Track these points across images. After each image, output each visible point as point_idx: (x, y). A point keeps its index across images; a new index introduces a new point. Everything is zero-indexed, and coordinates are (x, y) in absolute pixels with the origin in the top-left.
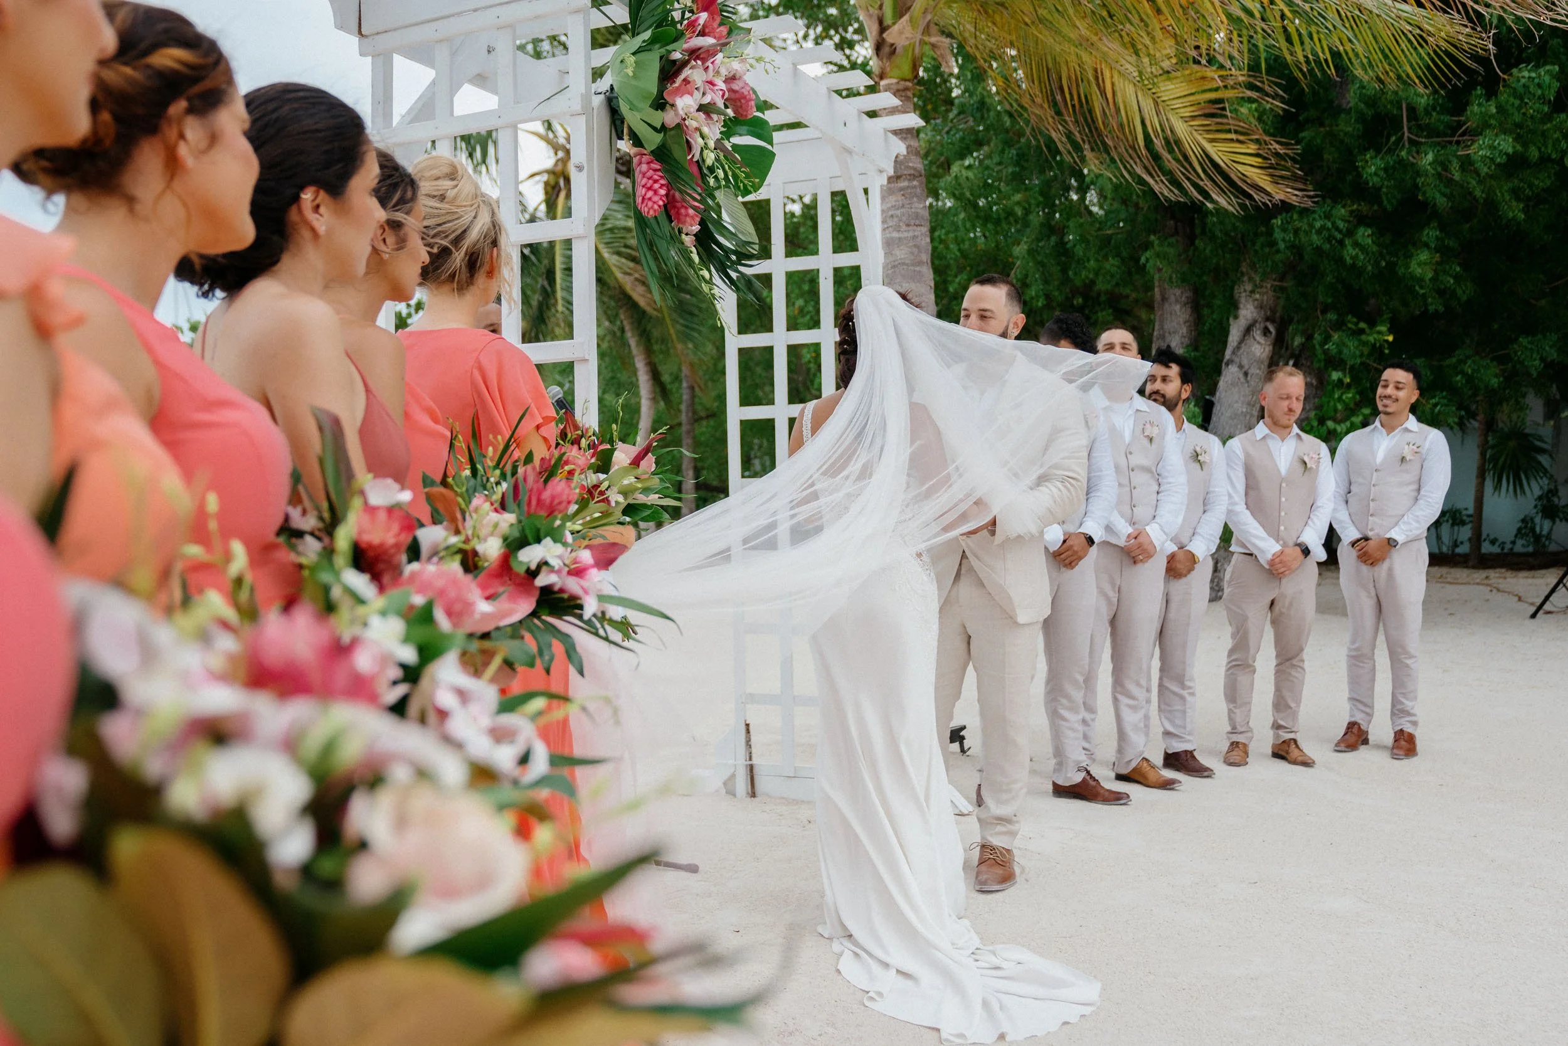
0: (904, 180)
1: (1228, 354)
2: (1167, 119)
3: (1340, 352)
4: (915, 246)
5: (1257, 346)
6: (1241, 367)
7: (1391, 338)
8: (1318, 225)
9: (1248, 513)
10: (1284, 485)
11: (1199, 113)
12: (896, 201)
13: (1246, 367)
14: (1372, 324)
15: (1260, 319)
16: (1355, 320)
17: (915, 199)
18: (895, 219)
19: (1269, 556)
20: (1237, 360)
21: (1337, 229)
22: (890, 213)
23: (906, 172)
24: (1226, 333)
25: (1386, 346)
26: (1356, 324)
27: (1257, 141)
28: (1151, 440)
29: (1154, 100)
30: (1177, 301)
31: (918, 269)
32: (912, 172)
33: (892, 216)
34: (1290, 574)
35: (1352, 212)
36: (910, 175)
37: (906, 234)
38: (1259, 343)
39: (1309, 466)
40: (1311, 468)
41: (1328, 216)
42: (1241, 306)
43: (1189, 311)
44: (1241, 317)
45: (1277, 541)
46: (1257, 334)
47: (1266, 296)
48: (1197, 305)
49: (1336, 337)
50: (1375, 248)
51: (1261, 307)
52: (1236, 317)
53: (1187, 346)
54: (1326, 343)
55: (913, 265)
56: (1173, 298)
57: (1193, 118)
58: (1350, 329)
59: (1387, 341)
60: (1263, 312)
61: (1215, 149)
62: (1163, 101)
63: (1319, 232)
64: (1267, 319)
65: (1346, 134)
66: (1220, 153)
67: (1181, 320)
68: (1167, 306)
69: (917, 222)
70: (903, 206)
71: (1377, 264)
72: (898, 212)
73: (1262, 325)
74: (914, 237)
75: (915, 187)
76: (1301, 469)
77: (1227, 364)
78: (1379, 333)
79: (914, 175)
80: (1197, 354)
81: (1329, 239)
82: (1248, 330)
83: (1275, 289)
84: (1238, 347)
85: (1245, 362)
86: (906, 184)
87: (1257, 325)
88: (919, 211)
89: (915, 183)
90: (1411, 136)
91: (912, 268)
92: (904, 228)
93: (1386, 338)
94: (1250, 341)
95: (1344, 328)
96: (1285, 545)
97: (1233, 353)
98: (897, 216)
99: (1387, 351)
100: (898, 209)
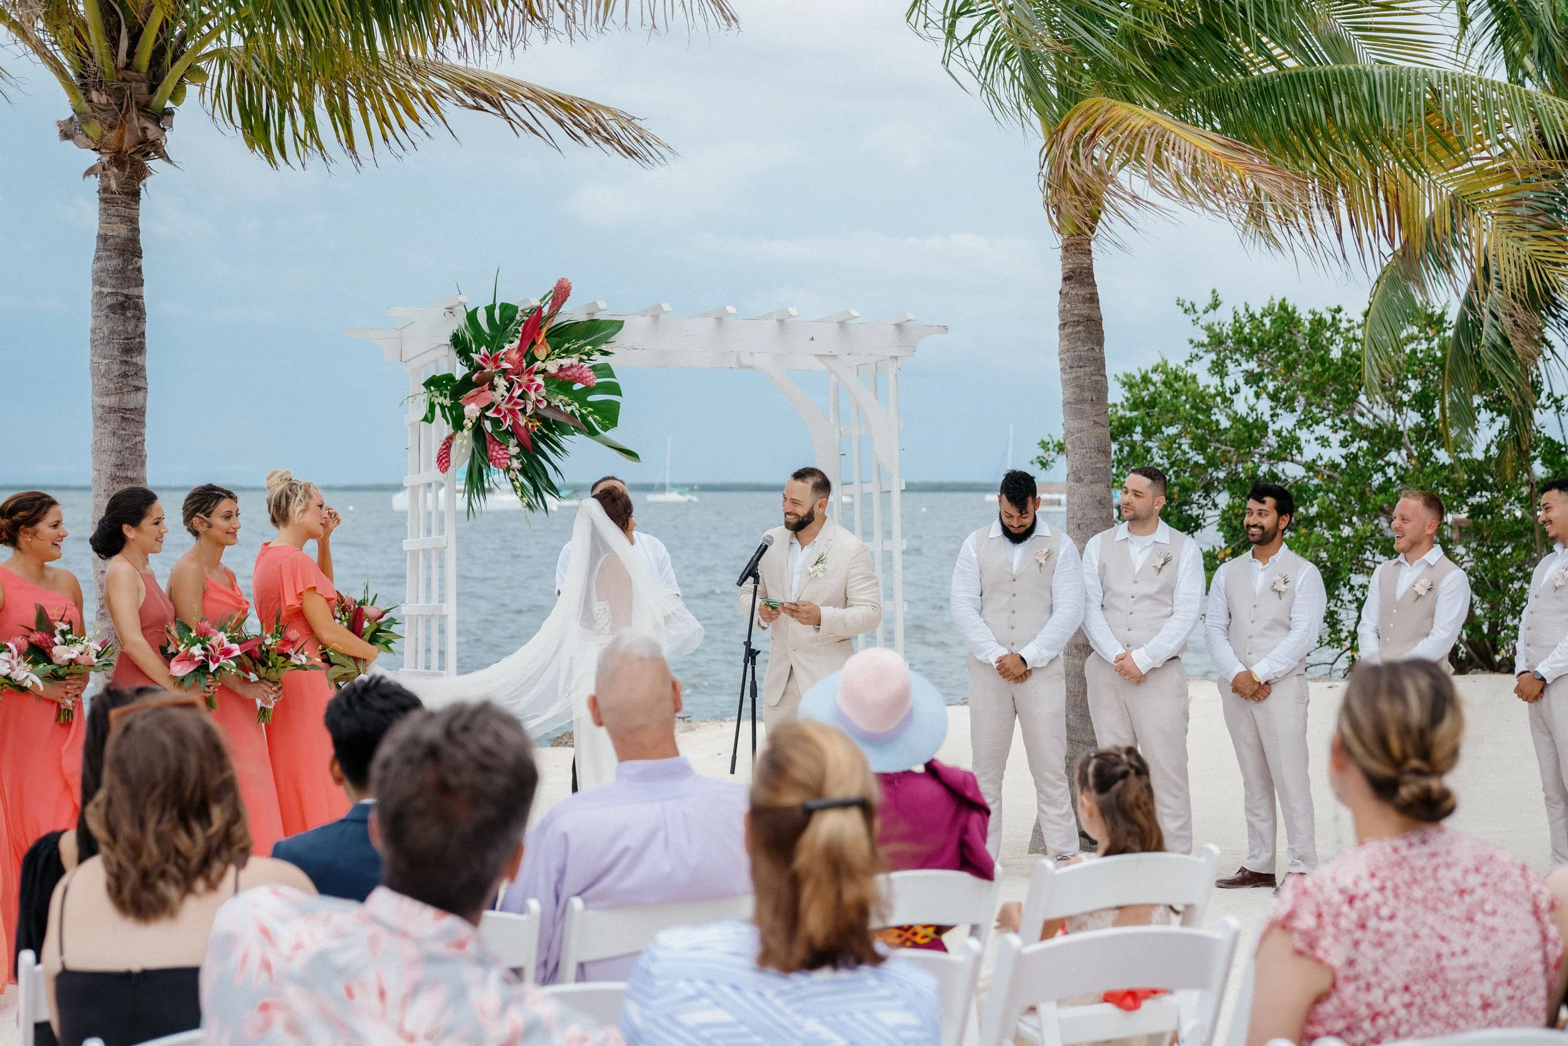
4: (1077, 386)
10: (1395, 611)
31: (1079, 406)
32: (1077, 318)
36: (1074, 322)
69: (1081, 364)
74: (1077, 378)
75: (1079, 332)
79: (1078, 321)
86: (1070, 330)
89: (1080, 328)
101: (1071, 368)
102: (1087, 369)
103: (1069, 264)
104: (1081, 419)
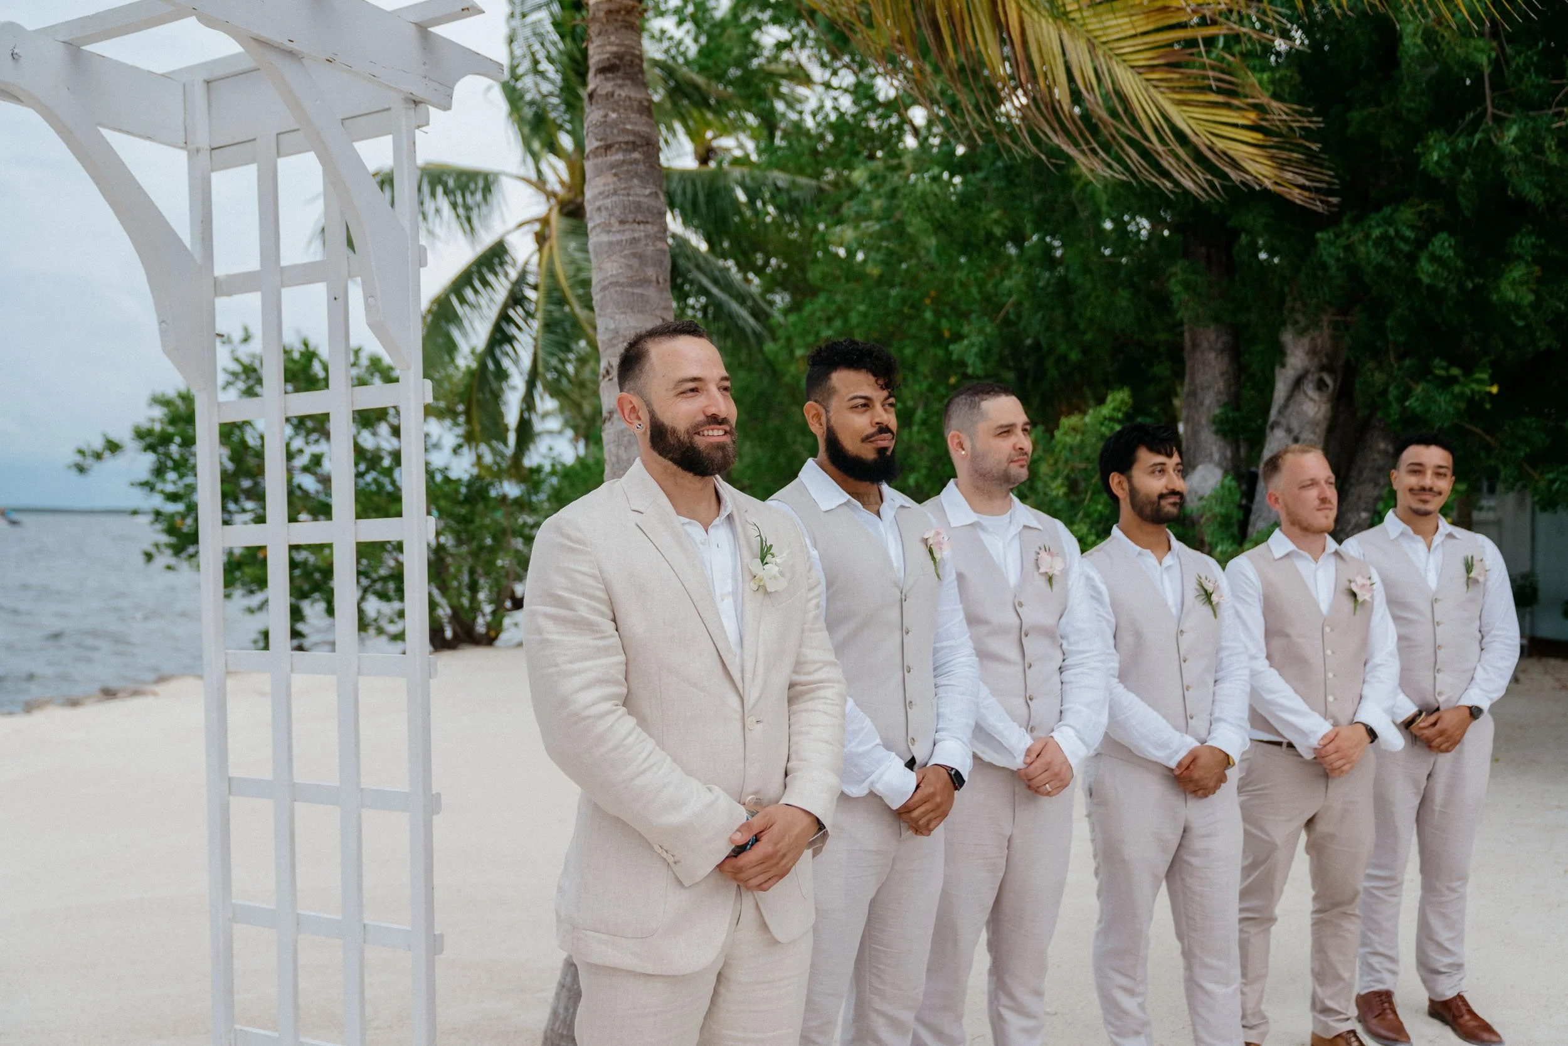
0: (618, 150)
1: (1274, 412)
2: (1109, 70)
3: (1428, 411)
4: (634, 255)
5: (1311, 404)
6: (1289, 430)
7: (1494, 390)
8: (1376, 233)
9: (1273, 672)
10: (1327, 629)
11: (1161, 61)
12: (604, 185)
13: (1296, 432)
14: (1468, 371)
15: (1313, 369)
16: (1444, 364)
17: (636, 181)
18: (604, 213)
19: (1314, 742)
20: (1284, 421)
21: (1405, 240)
22: (598, 204)
23: (620, 139)
24: (1269, 385)
25: (1487, 399)
26: (1447, 369)
27: (1257, 107)
28: (1050, 579)
29: (1089, 40)
30: (1211, 348)
31: (637, 291)
32: (631, 138)
33: (599, 209)
34: (1352, 768)
35: (1421, 214)
36: (627, 143)
37: (619, 237)
38: (1311, 399)
39: (1360, 598)
40: (1364, 602)
41: (1389, 221)
42: (1289, 352)
43: (1226, 359)
44: (1288, 366)
45: (1325, 717)
46: (1310, 389)
47: (1323, 337)
48: (1236, 352)
49: (1419, 389)
50: (1460, 264)
51: (1313, 352)
52: (1283, 365)
53: (1225, 405)
54: (1406, 399)
55: (630, 285)
56: (1205, 345)
57: (1152, 68)
58: (1438, 377)
59: (1490, 393)
60: (1316, 360)
61: (1185, 115)
62: (1104, 43)
63: (1377, 243)
64: (1322, 368)
65: (1410, 110)
66: (1191, 122)
67: (1217, 372)
68: (1198, 354)
69: (640, 218)
70: (615, 193)
71: (1461, 286)
72: (608, 202)
73: (1316, 376)
74: (634, 241)
75: (635, 162)
76: (1347, 603)
77: (1272, 428)
78: (1480, 382)
79: (634, 143)
80: (1237, 414)
81: (1393, 252)
82: (1298, 383)
83: (1335, 326)
84: (1286, 406)
85: (1295, 425)
86: (620, 156)
87: (1310, 377)
88: (642, 199)
89: (636, 155)
90: (1496, 111)
91: (630, 290)
92: (616, 226)
93: (1488, 389)
94: (1299, 397)
95: (1430, 377)
96: (1335, 725)
97: (1280, 412)
98: (607, 209)
99: (1488, 406)
100: (608, 196)
101: (622, 222)
102: (649, 227)
103: (611, 44)
104: (641, 312)
